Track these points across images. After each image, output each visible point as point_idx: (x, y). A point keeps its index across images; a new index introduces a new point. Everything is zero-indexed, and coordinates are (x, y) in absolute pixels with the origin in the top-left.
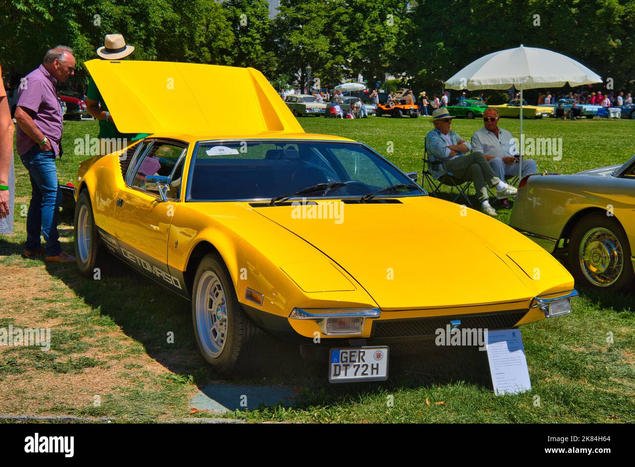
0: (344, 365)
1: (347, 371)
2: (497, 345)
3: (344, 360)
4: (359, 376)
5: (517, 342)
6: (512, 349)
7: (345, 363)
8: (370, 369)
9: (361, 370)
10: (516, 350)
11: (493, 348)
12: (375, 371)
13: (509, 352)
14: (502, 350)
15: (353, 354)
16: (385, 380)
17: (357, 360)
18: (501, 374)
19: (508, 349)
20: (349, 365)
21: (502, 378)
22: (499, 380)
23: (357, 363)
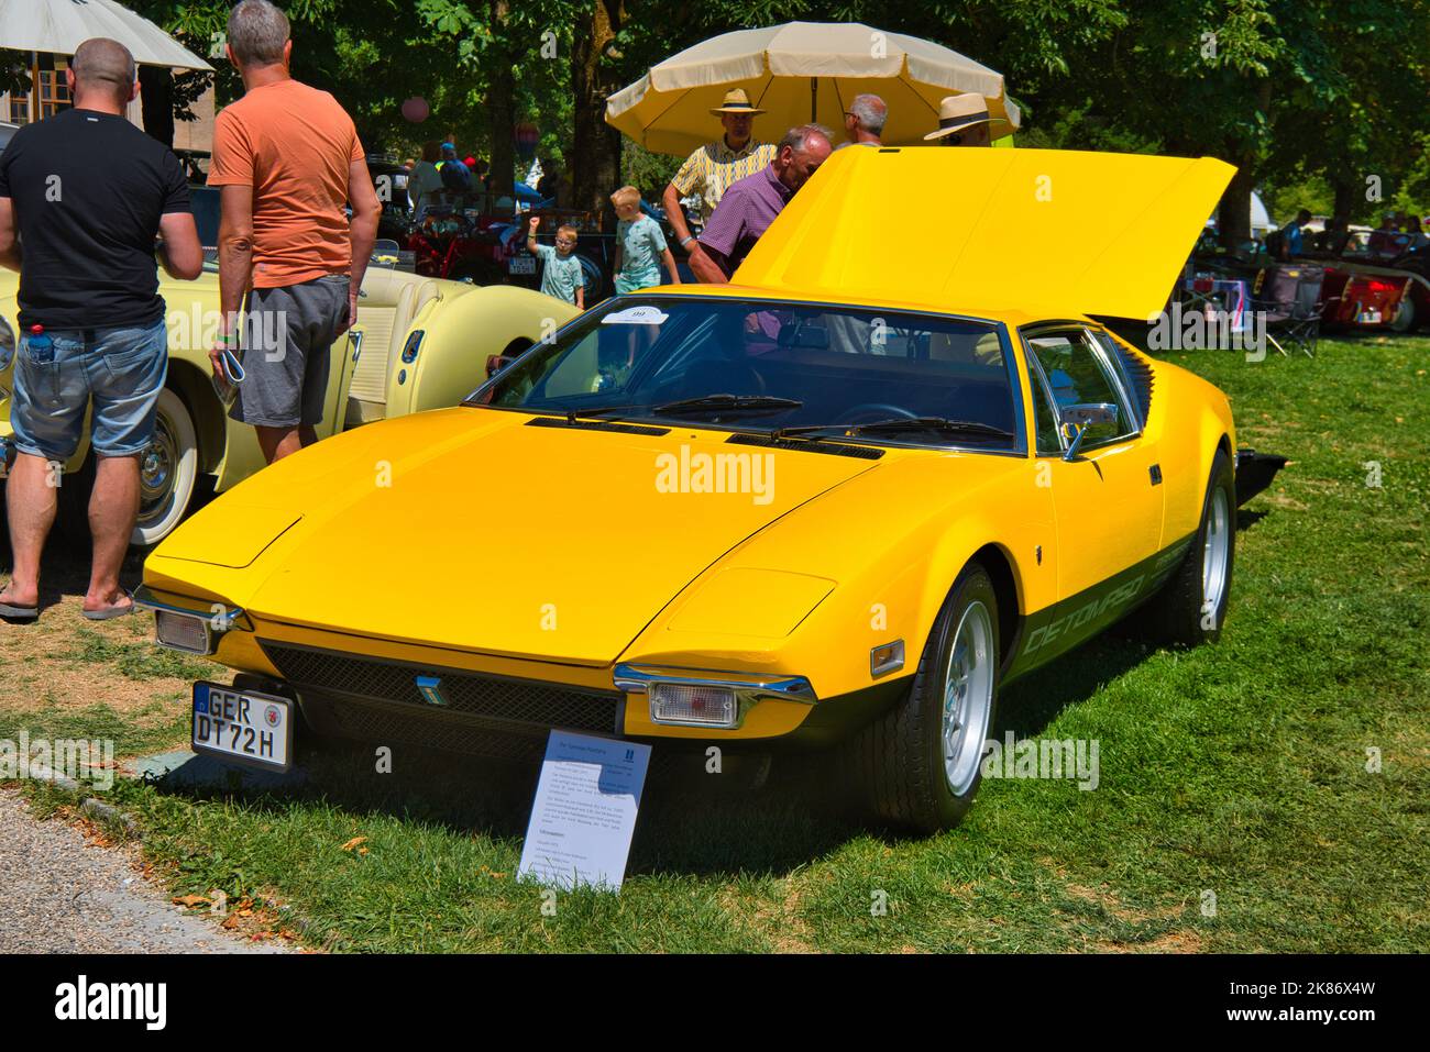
0: (215, 721)
1: (221, 734)
2: (568, 767)
3: (216, 709)
4: (239, 751)
5: (629, 775)
6: (606, 787)
7: (217, 717)
8: (258, 740)
9: (244, 739)
10: (618, 793)
11: (559, 772)
12: (266, 748)
13: (597, 790)
14: (582, 782)
15: (230, 701)
16: (284, 772)
17: (236, 717)
18: (552, 834)
19: (597, 785)
20: (223, 723)
21: (553, 844)
22: (542, 846)
23: (236, 723)
